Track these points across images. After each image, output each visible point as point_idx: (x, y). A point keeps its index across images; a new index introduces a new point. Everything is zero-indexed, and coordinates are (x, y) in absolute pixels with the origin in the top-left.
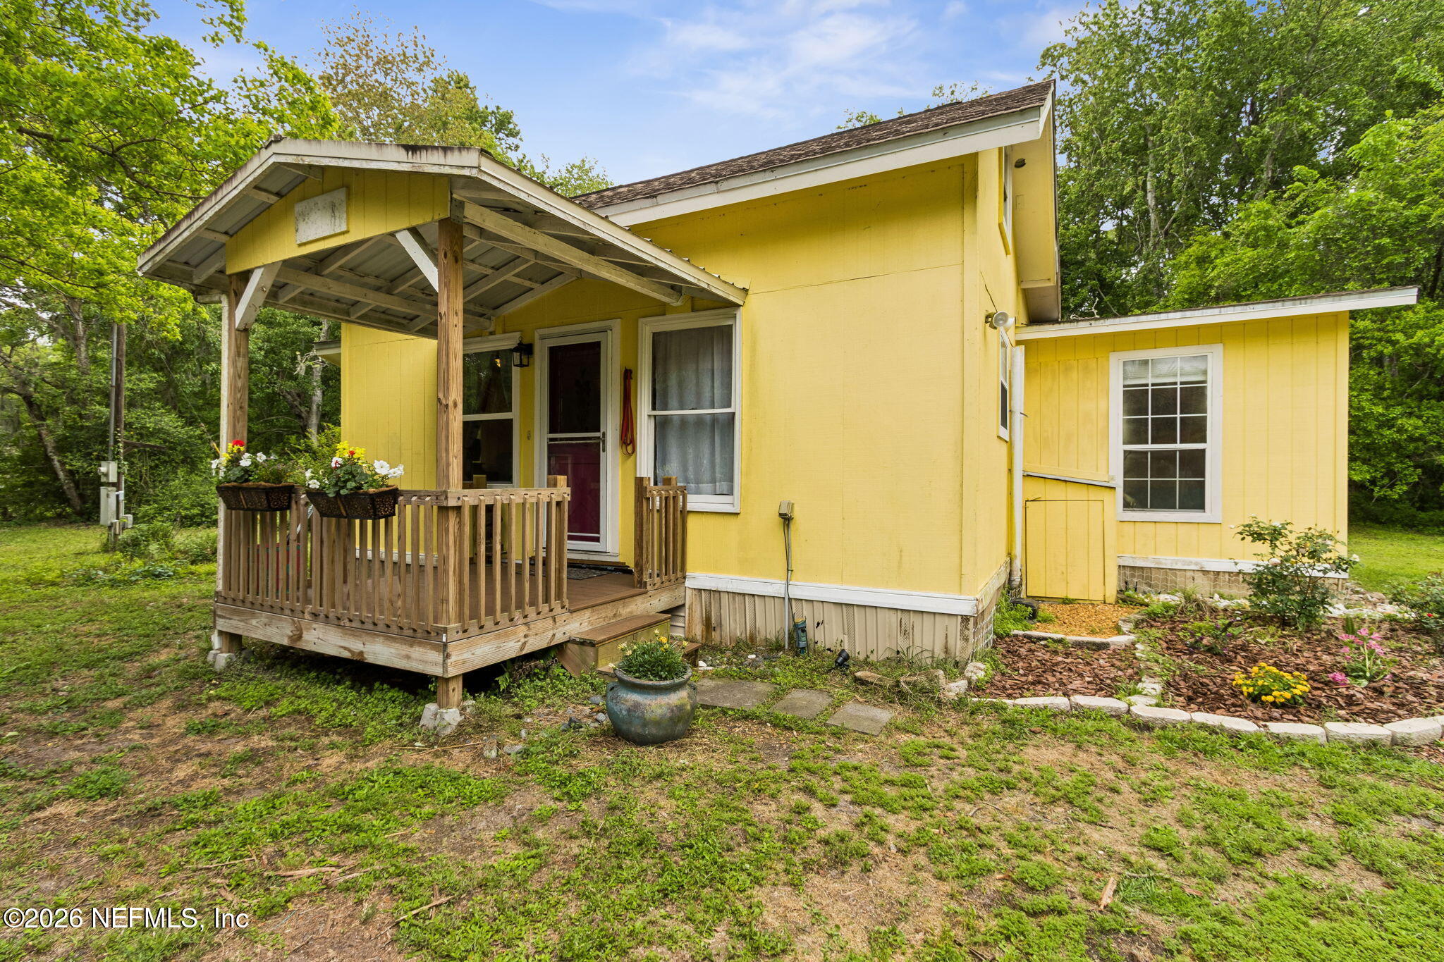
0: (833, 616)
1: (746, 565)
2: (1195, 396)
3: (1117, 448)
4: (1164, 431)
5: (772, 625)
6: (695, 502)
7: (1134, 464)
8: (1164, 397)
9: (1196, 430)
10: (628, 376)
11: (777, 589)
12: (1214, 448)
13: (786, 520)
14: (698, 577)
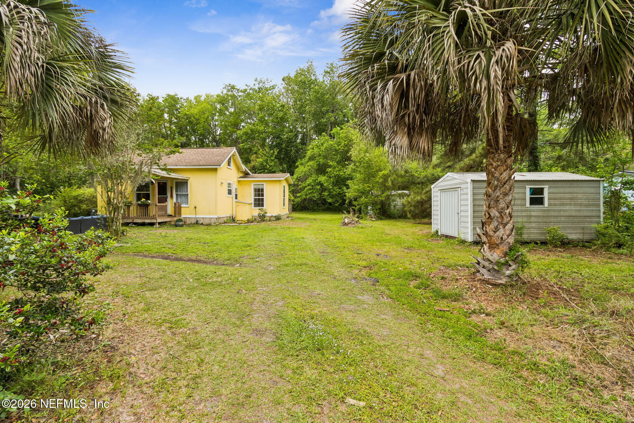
0: (202, 219)
1: (190, 214)
2: (262, 190)
3: (253, 197)
4: (259, 196)
5: (194, 221)
6: (182, 206)
7: (255, 200)
8: (259, 190)
9: (263, 195)
10: (172, 188)
11: (194, 216)
12: (264, 197)
13: (195, 208)
14: (183, 216)
